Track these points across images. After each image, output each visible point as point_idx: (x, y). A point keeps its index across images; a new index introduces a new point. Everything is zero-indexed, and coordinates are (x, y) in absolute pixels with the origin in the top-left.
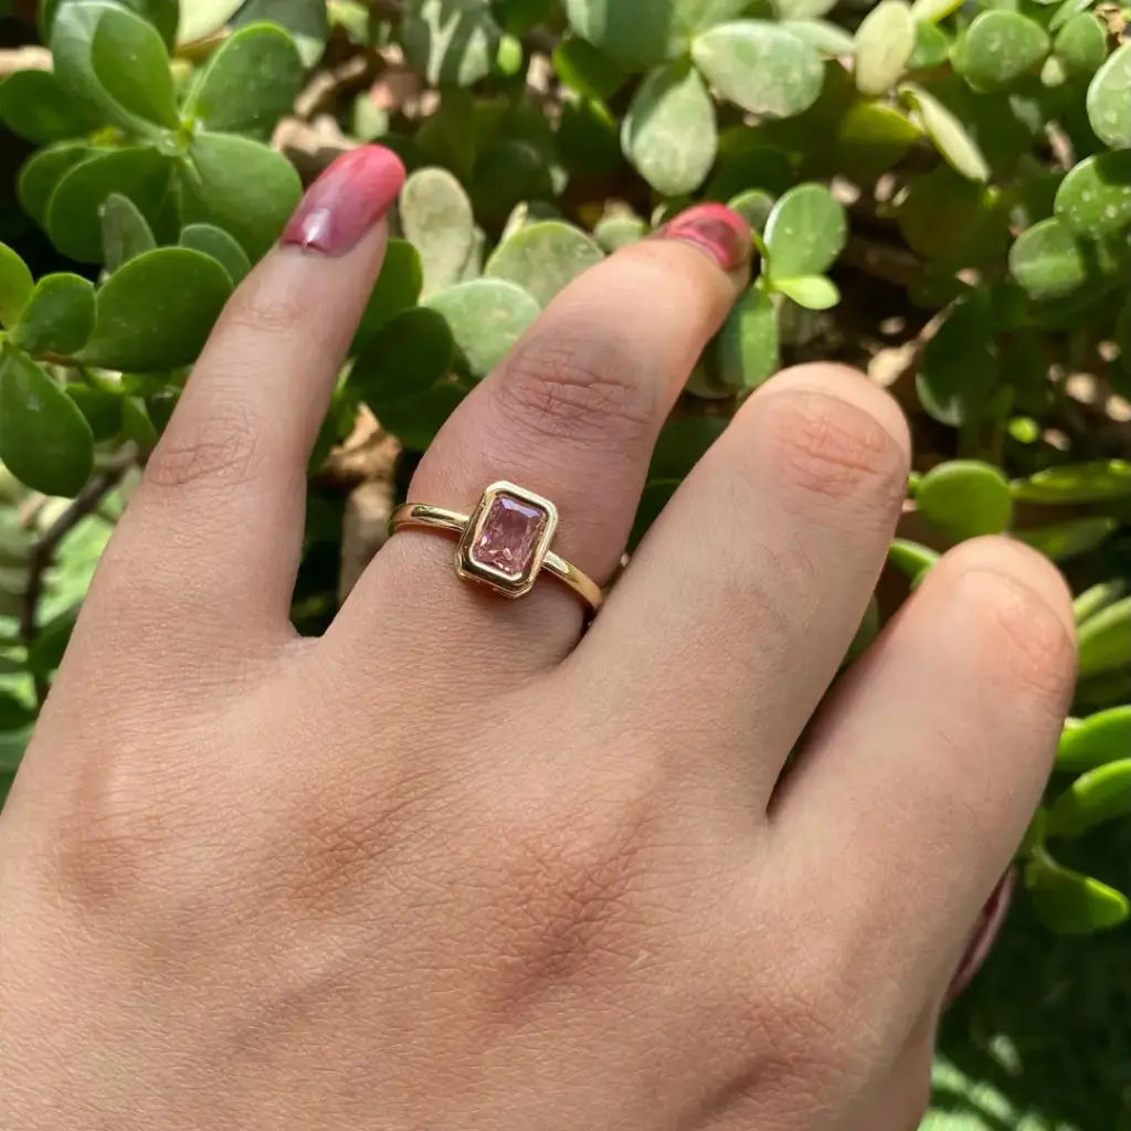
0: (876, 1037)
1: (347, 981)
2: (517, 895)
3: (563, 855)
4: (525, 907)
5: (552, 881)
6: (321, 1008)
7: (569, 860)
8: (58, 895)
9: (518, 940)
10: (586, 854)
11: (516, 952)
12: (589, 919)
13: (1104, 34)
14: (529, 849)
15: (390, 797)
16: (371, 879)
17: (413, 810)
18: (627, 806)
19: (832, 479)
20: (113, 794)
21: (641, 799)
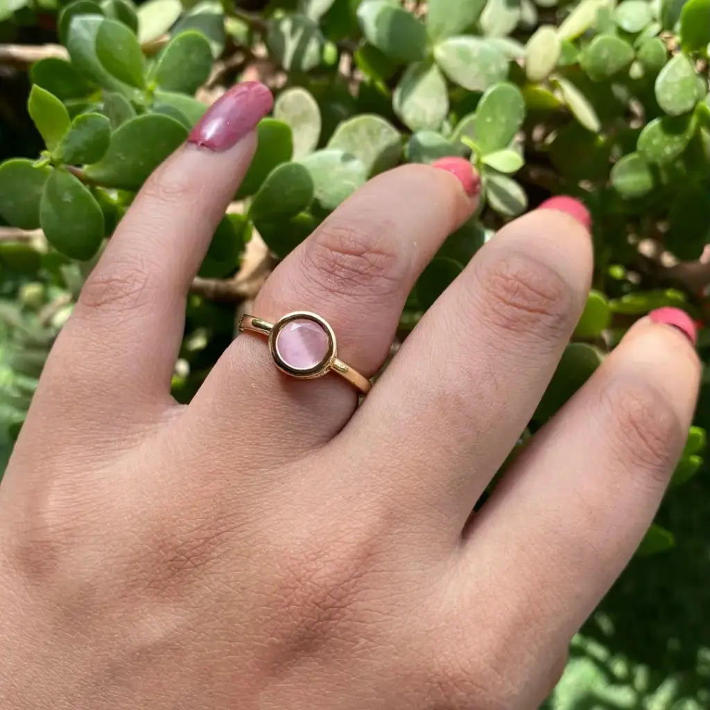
1: (177, 644)
2: (283, 601)
3: (314, 577)
4: (287, 609)
5: (305, 594)
6: (161, 658)
7: (316, 581)
8: (14, 570)
9: (282, 629)
10: (328, 578)
11: (280, 636)
12: (330, 618)
13: (665, 51)
14: (292, 572)
15: (209, 529)
16: (194, 581)
17: (224, 539)
18: (357, 546)
19: (519, 320)
20: (44, 513)
21: (369, 540)
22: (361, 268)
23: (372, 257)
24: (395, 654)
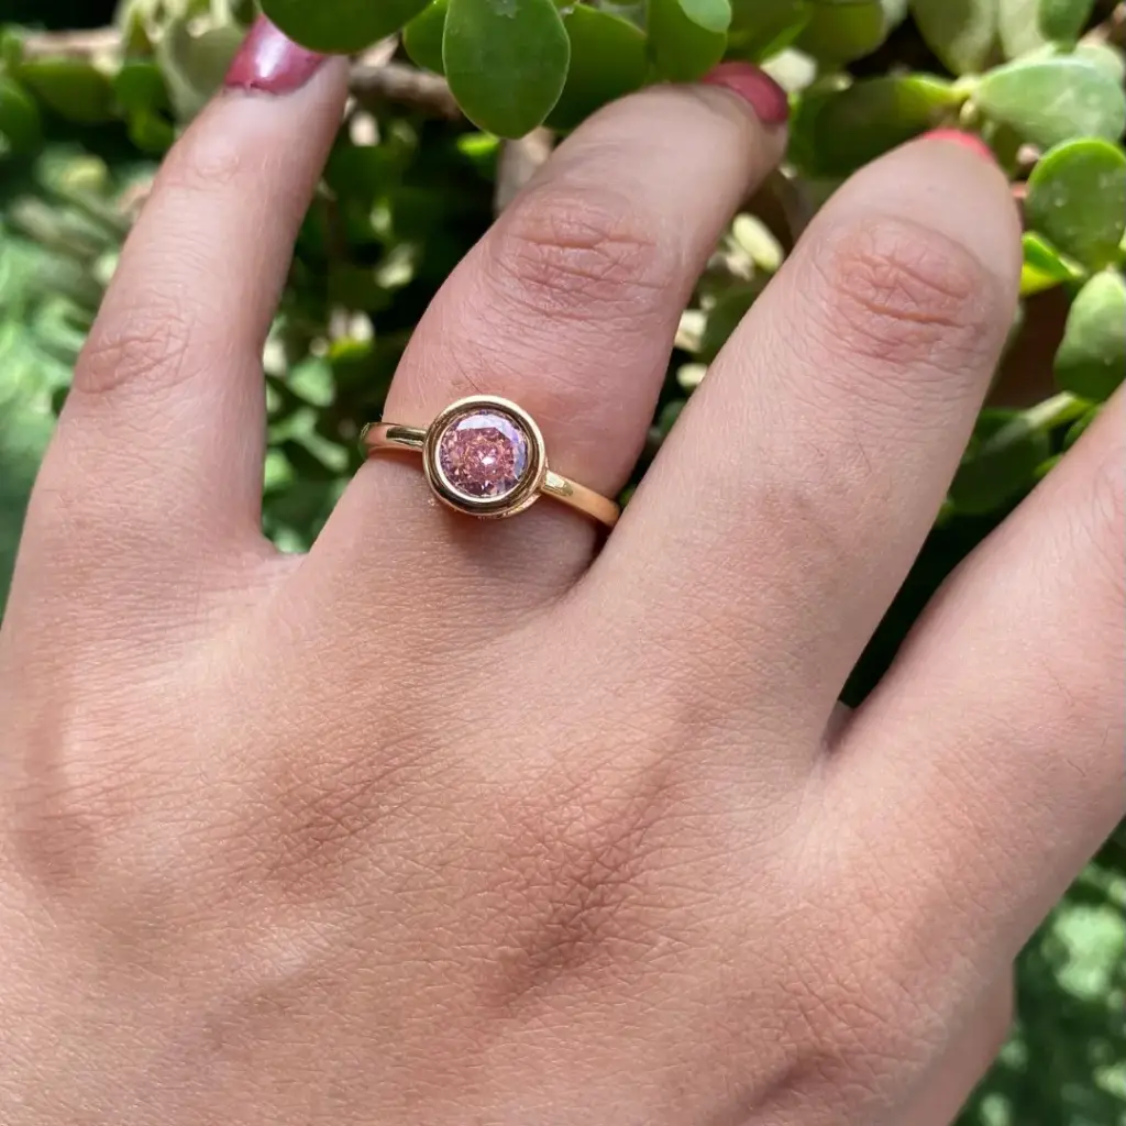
0: (940, 1022)
1: (331, 974)
2: (516, 879)
3: (568, 832)
4: (525, 892)
5: (555, 864)
6: (303, 1004)
7: (572, 840)
9: (519, 929)
10: (592, 833)
11: (517, 943)
12: (600, 904)
14: (529, 827)
15: (371, 764)
16: (353, 858)
17: (397, 779)
18: (641, 773)
19: (901, 341)
20: (66, 764)
21: (658, 763)
22: (597, 270)
23: (613, 249)
24: (723, 961)
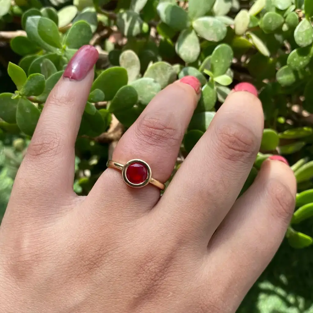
3: (150, 269)
7: (152, 270)
10: (156, 269)
12: (157, 285)
14: (141, 267)
17: (109, 254)
18: (168, 255)
19: (235, 156)
24: (184, 298)
